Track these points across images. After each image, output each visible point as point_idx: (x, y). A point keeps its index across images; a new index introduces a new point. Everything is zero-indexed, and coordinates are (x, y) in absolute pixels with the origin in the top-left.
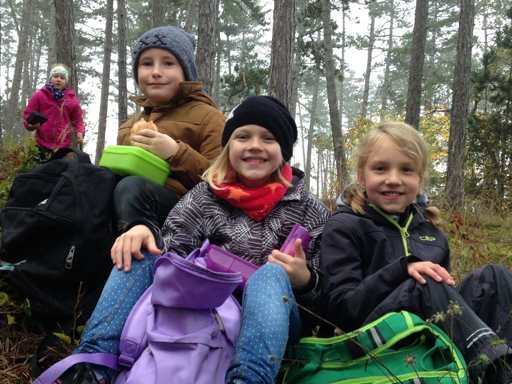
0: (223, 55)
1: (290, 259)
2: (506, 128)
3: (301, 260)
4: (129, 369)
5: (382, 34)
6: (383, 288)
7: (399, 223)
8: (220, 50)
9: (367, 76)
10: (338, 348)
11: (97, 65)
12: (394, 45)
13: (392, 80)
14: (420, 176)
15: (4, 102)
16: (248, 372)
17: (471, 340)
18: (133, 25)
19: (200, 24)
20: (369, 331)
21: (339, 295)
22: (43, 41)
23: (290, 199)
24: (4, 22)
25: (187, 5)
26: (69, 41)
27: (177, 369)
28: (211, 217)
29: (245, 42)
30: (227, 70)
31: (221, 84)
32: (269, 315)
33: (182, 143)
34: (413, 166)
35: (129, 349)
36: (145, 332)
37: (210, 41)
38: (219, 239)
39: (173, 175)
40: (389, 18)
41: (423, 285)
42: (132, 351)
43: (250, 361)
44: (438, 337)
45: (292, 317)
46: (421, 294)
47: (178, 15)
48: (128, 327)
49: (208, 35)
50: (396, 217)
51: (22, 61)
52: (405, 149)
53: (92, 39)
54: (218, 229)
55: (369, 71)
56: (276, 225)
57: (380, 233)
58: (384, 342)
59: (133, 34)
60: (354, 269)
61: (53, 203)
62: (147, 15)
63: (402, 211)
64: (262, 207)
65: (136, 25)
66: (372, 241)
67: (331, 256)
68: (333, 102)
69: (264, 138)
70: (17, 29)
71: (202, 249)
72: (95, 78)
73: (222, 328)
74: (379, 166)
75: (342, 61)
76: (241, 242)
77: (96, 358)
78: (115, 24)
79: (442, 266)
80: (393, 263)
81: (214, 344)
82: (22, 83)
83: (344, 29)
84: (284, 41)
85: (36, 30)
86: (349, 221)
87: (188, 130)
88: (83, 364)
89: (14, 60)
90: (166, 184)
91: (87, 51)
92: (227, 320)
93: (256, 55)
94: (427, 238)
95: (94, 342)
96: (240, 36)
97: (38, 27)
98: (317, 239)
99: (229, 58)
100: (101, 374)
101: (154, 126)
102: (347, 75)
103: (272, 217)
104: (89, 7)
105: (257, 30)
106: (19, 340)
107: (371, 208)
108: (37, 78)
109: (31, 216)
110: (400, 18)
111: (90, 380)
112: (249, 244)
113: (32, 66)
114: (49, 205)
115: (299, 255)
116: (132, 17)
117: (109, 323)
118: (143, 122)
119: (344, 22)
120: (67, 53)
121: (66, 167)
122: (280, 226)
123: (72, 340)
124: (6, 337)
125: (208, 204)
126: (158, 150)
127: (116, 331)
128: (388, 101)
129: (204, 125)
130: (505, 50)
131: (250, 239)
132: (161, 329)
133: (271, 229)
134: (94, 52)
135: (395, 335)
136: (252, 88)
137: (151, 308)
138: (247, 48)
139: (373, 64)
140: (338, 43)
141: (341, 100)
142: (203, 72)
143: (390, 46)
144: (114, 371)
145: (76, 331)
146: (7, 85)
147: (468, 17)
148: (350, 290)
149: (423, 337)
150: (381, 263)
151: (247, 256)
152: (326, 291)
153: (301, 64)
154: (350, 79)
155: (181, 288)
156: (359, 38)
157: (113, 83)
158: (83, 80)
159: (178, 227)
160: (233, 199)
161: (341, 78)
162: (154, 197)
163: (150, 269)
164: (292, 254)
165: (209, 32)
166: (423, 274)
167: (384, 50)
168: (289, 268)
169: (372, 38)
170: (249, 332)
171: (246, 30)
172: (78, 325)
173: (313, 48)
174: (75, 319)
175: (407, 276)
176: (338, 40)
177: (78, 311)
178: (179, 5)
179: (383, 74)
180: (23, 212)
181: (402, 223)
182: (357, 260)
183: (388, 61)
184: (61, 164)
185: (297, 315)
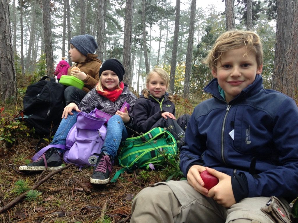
0: (107, 42)
1: (123, 113)
2: (204, 70)
3: (127, 114)
4: (69, 150)
5: (164, 36)
6: (154, 121)
7: (159, 101)
8: (106, 40)
9: (159, 51)
10: (138, 140)
11: (60, 45)
12: (168, 40)
13: (167, 53)
14: (167, 86)
15: (25, 58)
16: (108, 149)
17: (179, 135)
18: (74, 30)
19: (98, 31)
20: (148, 134)
21: (140, 124)
22: (40, 35)
23: (123, 94)
24: (24, 28)
25: (94, 23)
26: (49, 36)
27: (85, 149)
28: (97, 100)
29: (115, 38)
30: (109, 48)
31: (107, 53)
32: (115, 131)
33: (88, 75)
34: (164, 83)
35: (69, 143)
36: (74, 138)
37: (101, 37)
38: (100, 108)
39: (85, 86)
40: (167, 31)
41: (166, 119)
42: (70, 144)
43: (109, 145)
44: (169, 135)
45: (123, 132)
46: (165, 122)
47: (90, 27)
48: (69, 136)
49: (101, 35)
50: (158, 99)
51: (31, 43)
52: (162, 77)
53: (58, 35)
54: (99, 104)
55: (159, 49)
56: (119, 103)
57: (153, 105)
58: (153, 137)
59: (74, 33)
60: (145, 116)
61: (42, 95)
62: (79, 27)
63: (160, 97)
64: (114, 98)
65: (75, 30)
66: (151, 107)
67: (137, 112)
68: (146, 60)
69: (113, 75)
70: (29, 31)
71: (94, 111)
72: (60, 50)
73: (100, 136)
74: (154, 82)
75: (150, 45)
76: (107, 109)
77: (58, 146)
78: (67, 29)
79: (172, 114)
80: (157, 113)
81: (97, 141)
82: (32, 51)
83: (151, 34)
84: (128, 38)
85: (37, 31)
86: (143, 101)
87: (91, 70)
88: (53, 148)
89: (28, 42)
90: (83, 89)
91: (56, 40)
92: (102, 133)
93: (120, 43)
94: (168, 106)
95: (57, 141)
96: (114, 36)
97: (37, 30)
98: (132, 107)
99: (110, 43)
100: (59, 151)
101: (79, 69)
102: (152, 51)
103: (118, 100)
104: (57, 23)
105: (120, 33)
106: (31, 141)
107: (151, 96)
108: (37, 49)
109: (34, 100)
110: (170, 31)
111: (56, 153)
112: (110, 109)
113: (36, 45)
114: (40, 96)
115: (126, 112)
116: (73, 27)
117: (62, 135)
118: (75, 67)
119: (151, 32)
120: (48, 40)
121: (46, 83)
122: (120, 103)
123: (50, 141)
124: (26, 140)
125: (96, 96)
126: (80, 77)
127: (64, 137)
128: (166, 60)
129: (96, 69)
130: (205, 43)
131: (110, 108)
132: (79, 136)
133: (117, 104)
134: (59, 40)
135: (156, 135)
136: (118, 55)
137: (76, 130)
138: (116, 40)
139: (161, 47)
140: (148, 39)
141: (150, 60)
142: (99, 49)
143: (167, 41)
144: (64, 150)
145: (51, 138)
146: (26, 52)
147: (192, 32)
148: (144, 122)
149: (164, 136)
150: (153, 113)
151: (109, 113)
152: (135, 123)
153: (135, 47)
154: (153, 52)
155: (86, 123)
156: (156, 38)
157: (67, 52)
158: (55, 50)
159: (85, 104)
160: (104, 95)
161: (149, 52)
162: (78, 93)
163: (76, 117)
164: (124, 112)
165: (101, 34)
166: (166, 116)
167: (164, 42)
168: (122, 116)
169: (161, 38)
170: (108, 137)
171: (116, 33)
172: (51, 136)
173: (140, 40)
174: (51, 134)
175: (161, 117)
176: (149, 38)
177: (51, 131)
178: (91, 24)
179: (164, 51)
180: (31, 98)
181: (160, 101)
182: (146, 113)
183: (166, 46)
184: (44, 82)
185: (126, 131)
